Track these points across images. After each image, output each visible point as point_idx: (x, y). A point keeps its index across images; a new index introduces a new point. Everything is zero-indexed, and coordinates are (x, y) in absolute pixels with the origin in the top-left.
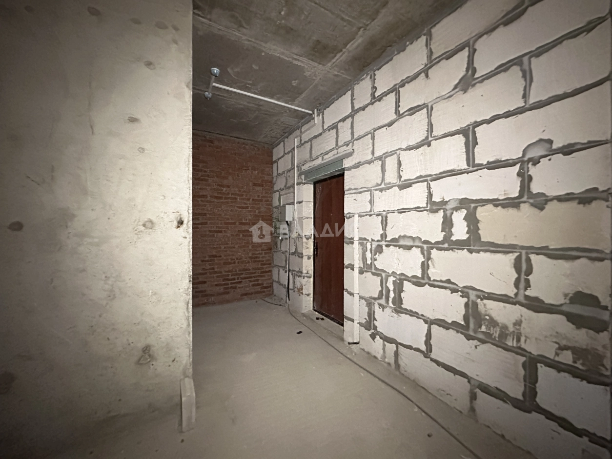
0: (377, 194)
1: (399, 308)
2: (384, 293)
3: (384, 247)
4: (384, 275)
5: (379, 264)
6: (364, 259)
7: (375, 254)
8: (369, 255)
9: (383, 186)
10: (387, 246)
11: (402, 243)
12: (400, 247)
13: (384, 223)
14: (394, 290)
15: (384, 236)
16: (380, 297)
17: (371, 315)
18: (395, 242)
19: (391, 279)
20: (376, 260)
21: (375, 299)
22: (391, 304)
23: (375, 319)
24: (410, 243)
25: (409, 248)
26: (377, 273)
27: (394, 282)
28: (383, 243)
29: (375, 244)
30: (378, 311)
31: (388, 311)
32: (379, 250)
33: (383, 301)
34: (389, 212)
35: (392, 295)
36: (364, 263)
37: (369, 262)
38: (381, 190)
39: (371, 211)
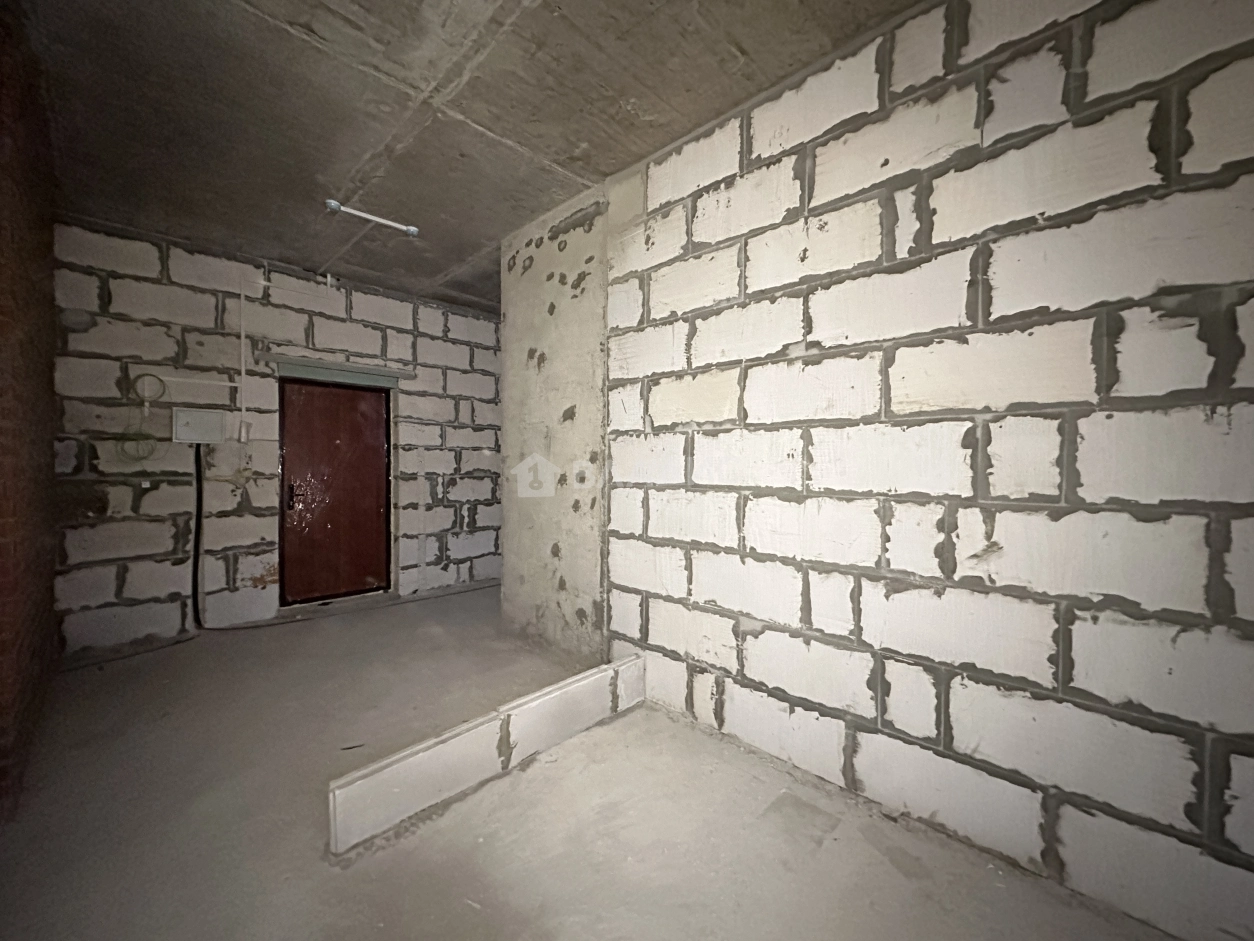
0: (449, 430)
1: (473, 528)
2: (458, 522)
3: (458, 480)
4: (458, 506)
5: (451, 497)
6: (434, 494)
7: (448, 487)
8: (440, 489)
9: (456, 424)
10: (461, 478)
11: (476, 474)
12: (474, 478)
13: (458, 459)
14: (469, 516)
15: (457, 470)
16: (453, 527)
17: (443, 548)
18: (470, 475)
19: (466, 507)
20: (448, 493)
21: (448, 530)
22: (465, 528)
23: (448, 549)
24: (482, 474)
25: (482, 478)
26: (450, 504)
27: (469, 509)
28: (457, 477)
29: (447, 479)
30: (451, 540)
31: (462, 536)
32: (453, 482)
33: (457, 530)
34: (463, 448)
35: (466, 520)
36: (433, 498)
37: (440, 496)
38: (455, 428)
39: (442, 445)
